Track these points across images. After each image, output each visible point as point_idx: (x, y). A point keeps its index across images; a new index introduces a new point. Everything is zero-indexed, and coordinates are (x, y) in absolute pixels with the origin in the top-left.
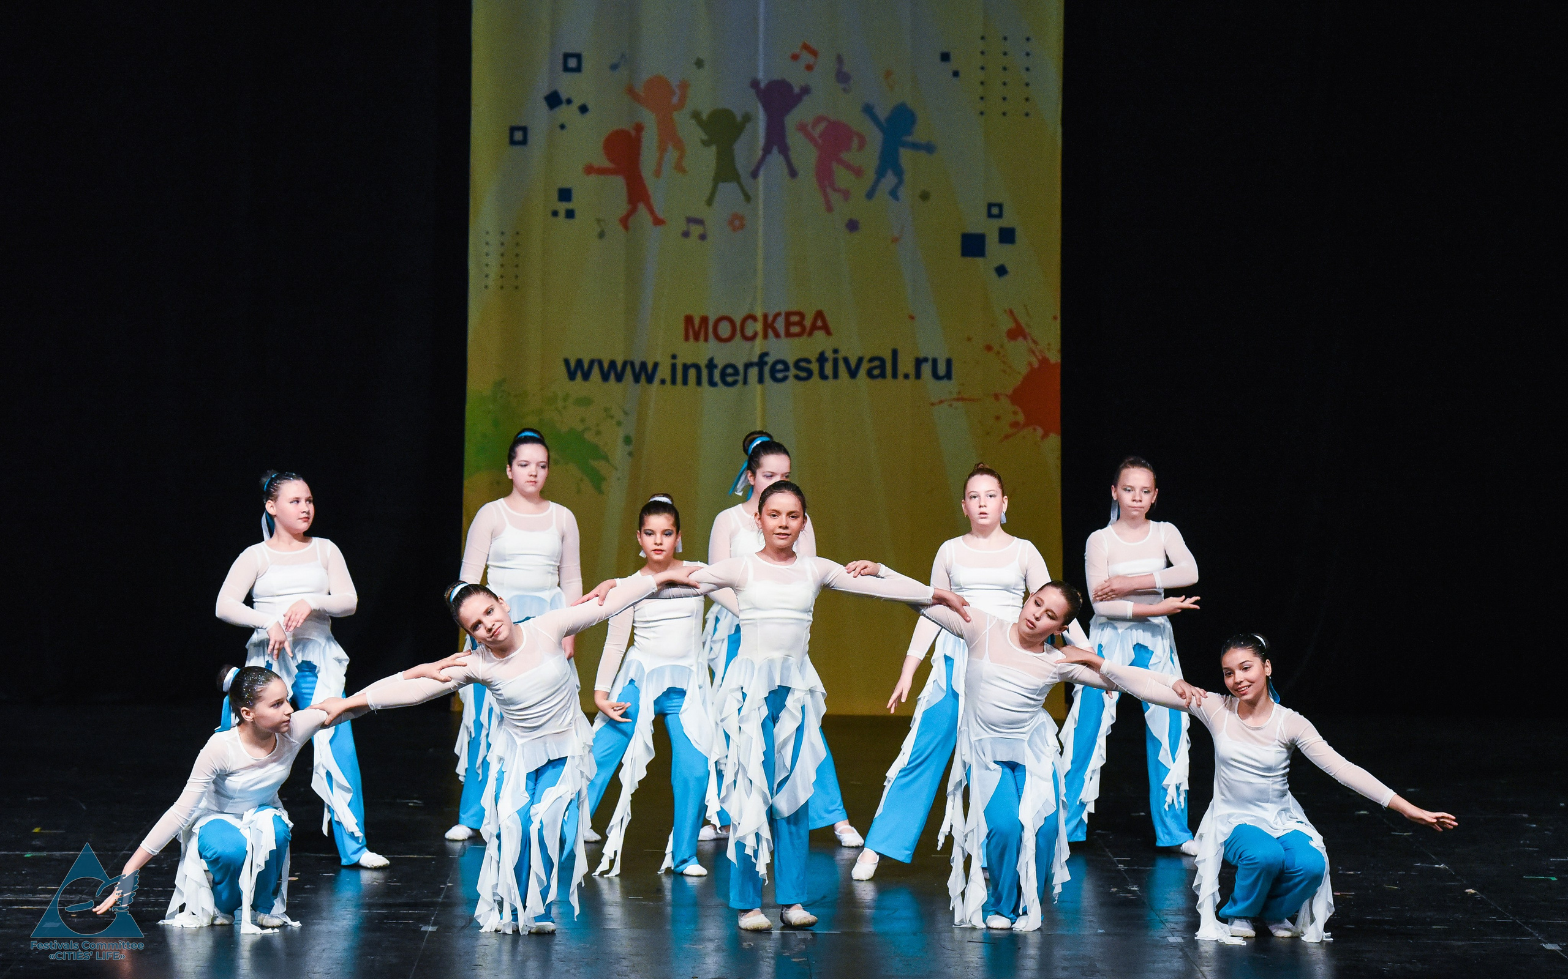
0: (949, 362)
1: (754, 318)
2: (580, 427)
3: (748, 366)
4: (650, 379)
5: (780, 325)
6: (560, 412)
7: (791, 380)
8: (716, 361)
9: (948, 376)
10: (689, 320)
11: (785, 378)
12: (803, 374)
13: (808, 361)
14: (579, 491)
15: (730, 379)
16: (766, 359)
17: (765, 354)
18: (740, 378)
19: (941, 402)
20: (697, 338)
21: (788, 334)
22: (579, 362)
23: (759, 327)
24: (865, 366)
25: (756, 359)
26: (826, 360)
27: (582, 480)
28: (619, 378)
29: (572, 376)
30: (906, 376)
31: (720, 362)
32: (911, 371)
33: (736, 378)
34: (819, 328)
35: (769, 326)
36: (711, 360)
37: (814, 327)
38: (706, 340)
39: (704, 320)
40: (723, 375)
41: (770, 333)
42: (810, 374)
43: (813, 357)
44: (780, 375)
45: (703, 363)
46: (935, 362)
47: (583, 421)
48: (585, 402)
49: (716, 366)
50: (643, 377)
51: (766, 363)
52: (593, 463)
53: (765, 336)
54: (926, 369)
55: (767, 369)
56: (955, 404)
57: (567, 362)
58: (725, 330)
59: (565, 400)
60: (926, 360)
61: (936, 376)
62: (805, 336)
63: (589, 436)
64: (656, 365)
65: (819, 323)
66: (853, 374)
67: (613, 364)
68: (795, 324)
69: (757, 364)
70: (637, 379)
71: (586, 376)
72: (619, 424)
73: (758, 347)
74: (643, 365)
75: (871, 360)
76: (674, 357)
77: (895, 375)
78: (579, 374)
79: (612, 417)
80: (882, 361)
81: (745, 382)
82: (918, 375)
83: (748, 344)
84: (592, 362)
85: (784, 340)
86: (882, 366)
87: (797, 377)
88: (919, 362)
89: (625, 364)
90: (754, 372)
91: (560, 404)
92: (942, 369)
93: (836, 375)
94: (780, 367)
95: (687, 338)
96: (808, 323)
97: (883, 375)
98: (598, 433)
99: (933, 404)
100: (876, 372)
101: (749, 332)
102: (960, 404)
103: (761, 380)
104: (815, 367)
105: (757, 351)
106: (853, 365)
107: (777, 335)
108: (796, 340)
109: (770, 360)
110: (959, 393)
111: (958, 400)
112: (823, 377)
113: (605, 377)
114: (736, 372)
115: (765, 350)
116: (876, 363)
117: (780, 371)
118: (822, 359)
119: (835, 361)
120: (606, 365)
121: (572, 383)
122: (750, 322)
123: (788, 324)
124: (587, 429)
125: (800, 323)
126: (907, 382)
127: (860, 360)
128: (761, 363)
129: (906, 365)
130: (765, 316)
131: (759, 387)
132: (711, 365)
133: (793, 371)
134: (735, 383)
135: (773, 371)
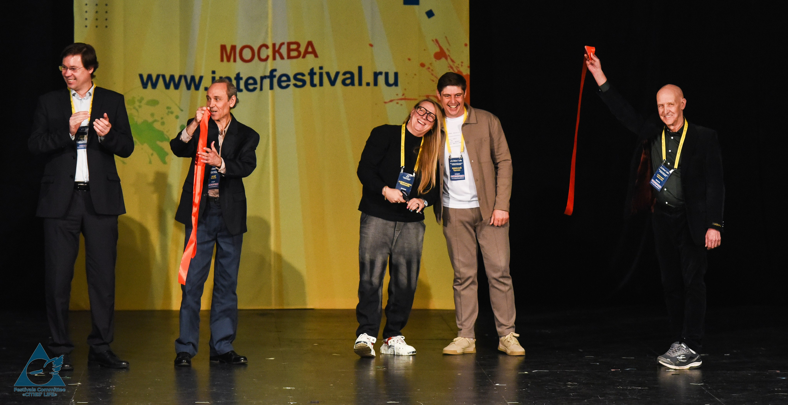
0: (396, 74)
1: (267, 47)
2: (150, 120)
3: (262, 78)
4: (197, 88)
5: (284, 50)
6: (137, 111)
7: (292, 87)
8: (241, 76)
9: (396, 84)
10: (223, 48)
11: (288, 86)
12: (300, 83)
13: (303, 75)
14: (150, 162)
15: (251, 87)
16: (275, 73)
17: (275, 70)
18: (258, 86)
19: (391, 101)
20: (229, 60)
21: (289, 57)
22: (150, 77)
23: (270, 52)
24: (340, 78)
25: (268, 74)
26: (315, 74)
27: (152, 154)
28: (177, 87)
29: (145, 86)
30: (368, 84)
31: (244, 76)
32: (371, 81)
33: (255, 86)
34: (310, 53)
35: (276, 51)
36: (238, 75)
37: (306, 52)
38: (235, 61)
39: (233, 48)
40: (246, 84)
41: (277, 55)
42: (304, 83)
43: (306, 72)
44: (284, 84)
45: (233, 76)
46: (387, 74)
47: (152, 115)
48: (154, 103)
49: (241, 79)
50: (193, 87)
51: (275, 76)
52: (159, 143)
53: (274, 58)
54: (381, 79)
55: (275, 80)
56: (400, 102)
57: (141, 76)
58: (247, 54)
59: (140, 101)
60: (381, 73)
61: (387, 84)
62: (301, 58)
63: (157, 126)
64: (201, 78)
65: (310, 49)
66: (333, 83)
67: (172, 77)
68: (293, 50)
69: (268, 77)
70: (189, 88)
71: (154, 86)
72: (177, 117)
73: (270, 65)
74: (193, 78)
75: (344, 74)
76: (214, 72)
77: (360, 84)
78: (149, 84)
79: (172, 113)
80: (352, 74)
81: (261, 89)
82: (376, 84)
83: (263, 63)
84: (158, 76)
85: (287, 61)
86: (352, 78)
87: (295, 85)
88: (376, 75)
89: (180, 77)
90: (267, 82)
91: (137, 104)
92: (391, 80)
93: (321, 84)
94: (284, 78)
95: (222, 60)
96: (302, 49)
97: (352, 84)
98: (163, 123)
99: (385, 103)
100: (348, 82)
101: (263, 56)
102: (403, 102)
103: (272, 88)
104: (307, 78)
105: (269, 70)
106: (333, 76)
107: (282, 58)
108: (295, 61)
109: (278, 74)
110: (403, 95)
111: (401, 99)
112: (313, 85)
113: (167, 86)
114: (255, 83)
115: (274, 68)
116: (348, 76)
117: (284, 81)
118: (312, 73)
119: (321, 75)
120: (168, 79)
121: (145, 90)
122: (264, 49)
123: (289, 50)
124: (155, 121)
125: (297, 50)
126: (368, 87)
127: (337, 74)
128: (271, 76)
129: (368, 77)
130: (274, 45)
131: (270, 91)
132: (238, 78)
133: (293, 81)
134: (255, 89)
135: (280, 82)
